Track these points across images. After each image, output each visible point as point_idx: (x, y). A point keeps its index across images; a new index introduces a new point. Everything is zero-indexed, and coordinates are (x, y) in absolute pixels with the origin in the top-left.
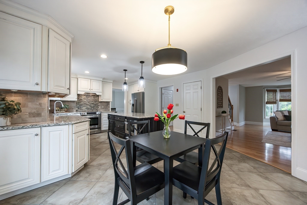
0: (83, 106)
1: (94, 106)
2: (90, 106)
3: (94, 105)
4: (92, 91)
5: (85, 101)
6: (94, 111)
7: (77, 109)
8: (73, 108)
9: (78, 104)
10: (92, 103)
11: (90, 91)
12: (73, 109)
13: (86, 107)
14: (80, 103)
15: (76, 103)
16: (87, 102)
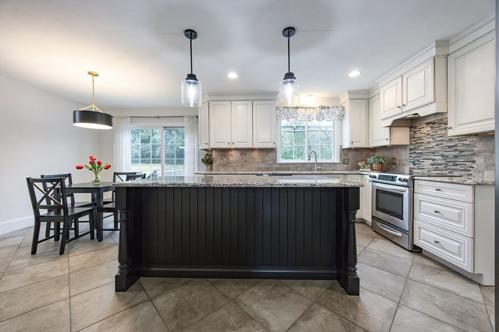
0: (425, 157)
1: (455, 157)
2: (442, 156)
3: (456, 153)
4: (405, 109)
5: (429, 143)
6: (456, 173)
7: (412, 165)
8: (405, 163)
9: (412, 152)
10: (450, 147)
11: (399, 111)
12: (404, 165)
13: (431, 162)
14: (417, 149)
15: (411, 150)
16: (434, 144)
